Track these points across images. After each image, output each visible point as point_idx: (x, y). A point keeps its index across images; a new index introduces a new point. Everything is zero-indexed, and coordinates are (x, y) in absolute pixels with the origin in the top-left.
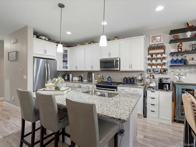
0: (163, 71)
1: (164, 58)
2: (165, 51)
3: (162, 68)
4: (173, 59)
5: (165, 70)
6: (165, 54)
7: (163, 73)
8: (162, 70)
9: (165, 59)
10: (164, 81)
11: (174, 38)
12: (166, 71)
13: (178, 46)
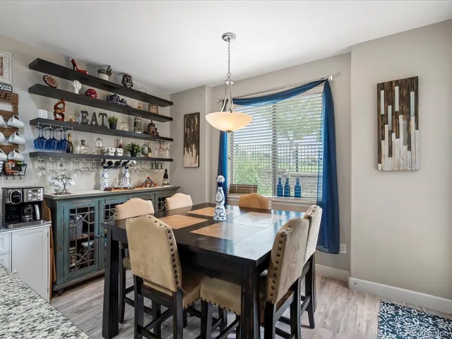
0: (13, 169)
1: (15, 130)
2: (16, 108)
3: (10, 158)
4: (42, 138)
5: (19, 166)
6: (18, 118)
7: (12, 175)
8: (10, 165)
9: (17, 134)
10: (27, 197)
11: (46, 82)
12: (23, 168)
13: (56, 108)
